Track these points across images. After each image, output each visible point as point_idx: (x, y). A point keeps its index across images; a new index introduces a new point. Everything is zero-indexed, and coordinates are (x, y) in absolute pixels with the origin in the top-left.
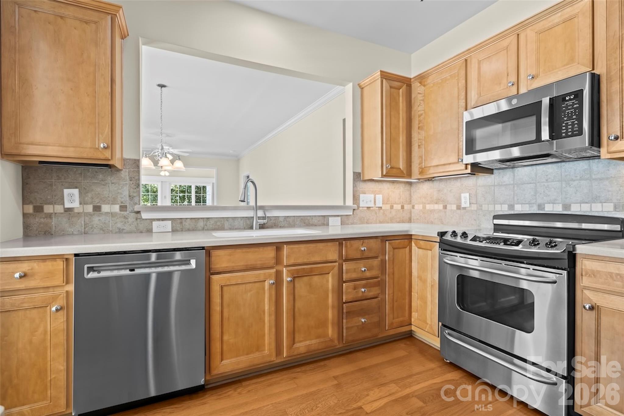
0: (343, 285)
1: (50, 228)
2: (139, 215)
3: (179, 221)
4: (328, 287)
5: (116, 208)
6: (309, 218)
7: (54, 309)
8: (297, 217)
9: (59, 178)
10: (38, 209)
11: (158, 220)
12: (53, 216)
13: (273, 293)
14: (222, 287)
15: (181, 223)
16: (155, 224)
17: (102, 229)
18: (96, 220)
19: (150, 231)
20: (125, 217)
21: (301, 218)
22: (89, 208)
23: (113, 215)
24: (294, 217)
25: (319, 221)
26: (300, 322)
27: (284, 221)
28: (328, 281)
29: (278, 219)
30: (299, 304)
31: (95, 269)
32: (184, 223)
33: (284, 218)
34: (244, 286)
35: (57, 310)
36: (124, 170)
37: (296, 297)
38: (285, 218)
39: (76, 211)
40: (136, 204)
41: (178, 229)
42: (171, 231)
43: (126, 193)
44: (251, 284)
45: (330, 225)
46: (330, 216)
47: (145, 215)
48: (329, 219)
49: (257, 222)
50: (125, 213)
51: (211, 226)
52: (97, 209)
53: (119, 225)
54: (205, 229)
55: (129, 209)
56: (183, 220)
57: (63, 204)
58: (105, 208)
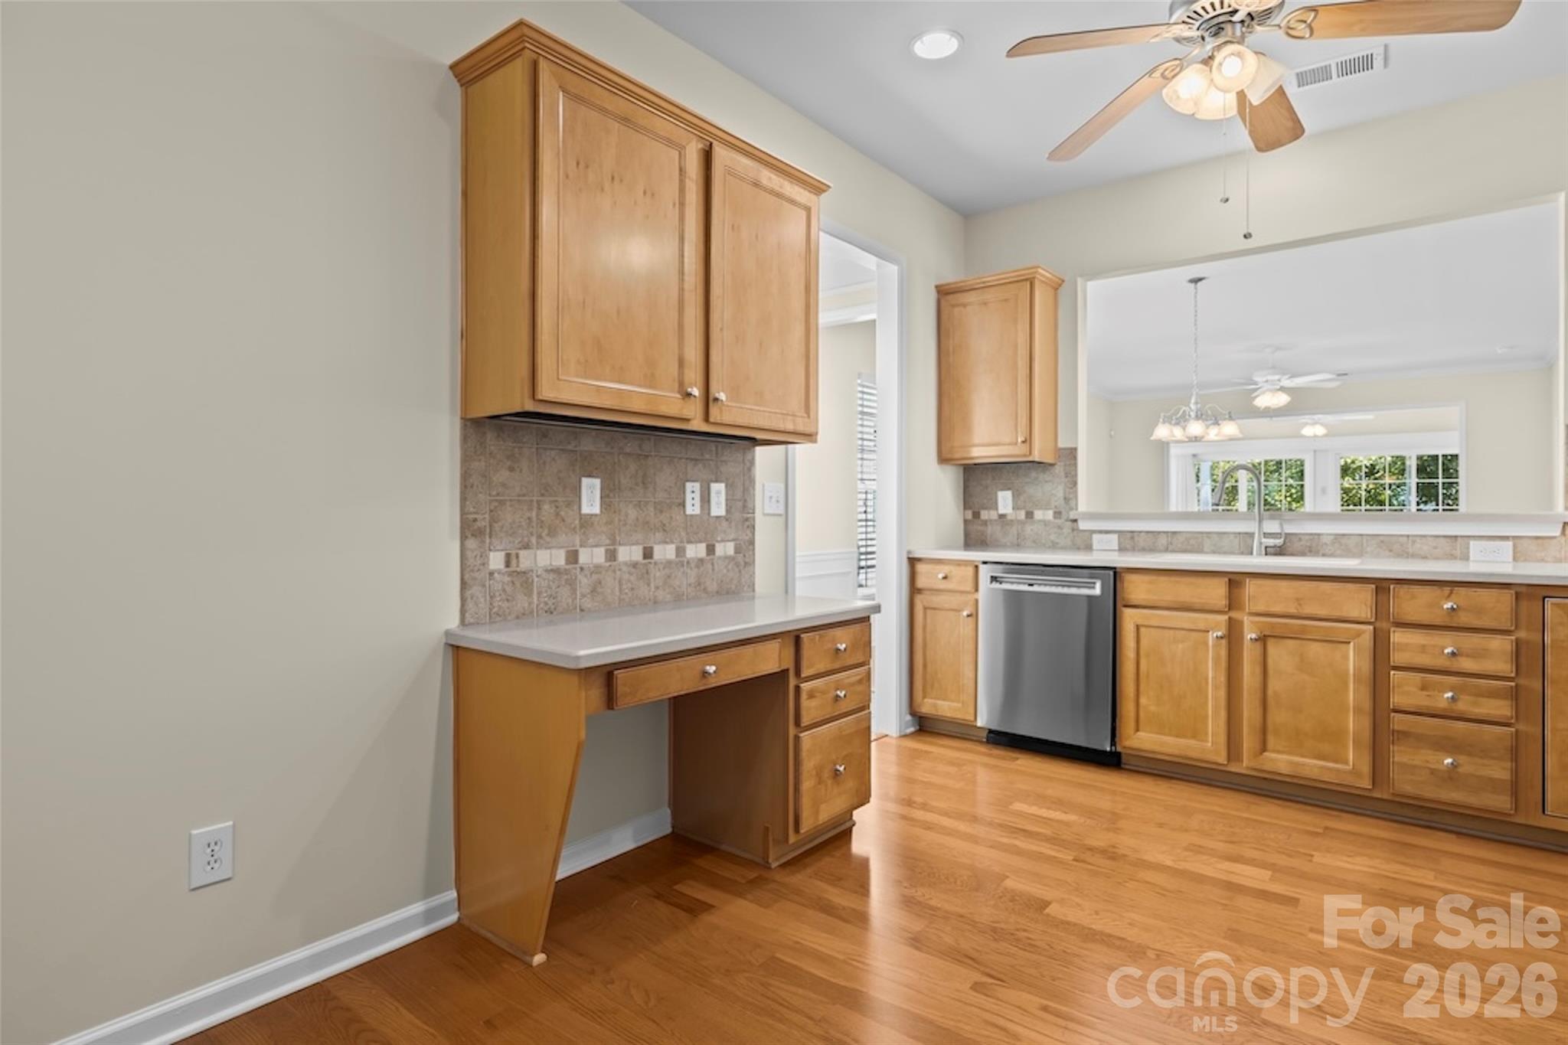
0: (1389, 673)
1: (986, 537)
2: (1075, 524)
3: (1129, 535)
4: (1347, 670)
5: (1049, 515)
6: (1401, 539)
7: (965, 613)
8: (1369, 538)
9: (994, 479)
10: (976, 515)
11: (1101, 532)
12: (988, 523)
13: (1224, 653)
14: (1138, 627)
15: (1132, 538)
16: (1095, 537)
17: (1034, 542)
18: (1029, 529)
19: (1089, 548)
20: (1060, 527)
21: (1382, 538)
22: (1022, 515)
23: (1045, 523)
24: (1360, 537)
25: (1435, 548)
26: (1277, 717)
27: (1333, 543)
28: (1346, 657)
29: (1319, 539)
30: (1274, 685)
31: (998, 579)
32: (1136, 539)
33: (1332, 537)
34: (1172, 632)
35: (968, 616)
36: (1059, 463)
37: (1271, 671)
38: (1336, 539)
39: (1009, 518)
40: (1071, 509)
41: (1128, 546)
42: (1117, 548)
43: (1061, 494)
44: (1183, 632)
45: (1471, 558)
46: (1474, 537)
47: (1083, 525)
48: (1469, 544)
49: (1261, 543)
50: (1058, 521)
51: (1179, 545)
52: (1030, 515)
53: (1053, 537)
54: (1170, 549)
55: (1064, 516)
56: (1136, 534)
57: (997, 509)
58: (1039, 515)
